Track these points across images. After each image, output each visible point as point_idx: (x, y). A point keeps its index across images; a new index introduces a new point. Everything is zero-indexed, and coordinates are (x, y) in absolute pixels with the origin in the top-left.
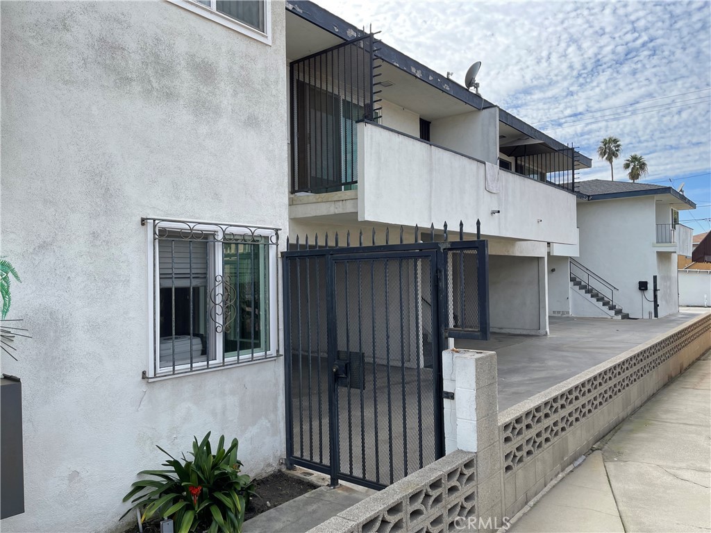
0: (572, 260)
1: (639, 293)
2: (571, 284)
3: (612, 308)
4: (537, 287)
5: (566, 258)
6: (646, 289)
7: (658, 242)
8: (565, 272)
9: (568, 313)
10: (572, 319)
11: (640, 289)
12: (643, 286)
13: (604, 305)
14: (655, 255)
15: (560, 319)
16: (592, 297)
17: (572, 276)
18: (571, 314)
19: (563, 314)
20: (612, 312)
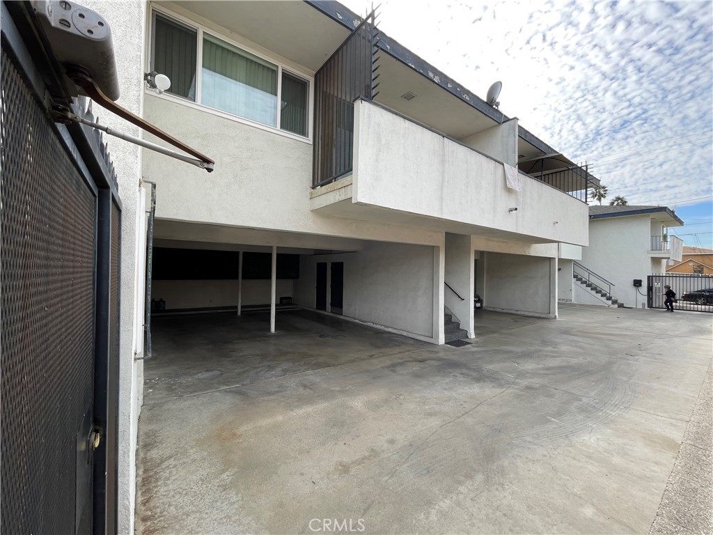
0: (575, 263)
1: (634, 289)
2: (574, 280)
3: (609, 298)
4: (548, 281)
5: (570, 261)
6: (640, 285)
7: (652, 250)
8: (570, 270)
9: (571, 300)
10: (575, 305)
11: (635, 285)
12: (637, 283)
13: (602, 296)
14: (650, 260)
15: (565, 305)
16: (592, 289)
17: (575, 274)
18: (573, 301)
19: (567, 300)
20: (610, 302)
